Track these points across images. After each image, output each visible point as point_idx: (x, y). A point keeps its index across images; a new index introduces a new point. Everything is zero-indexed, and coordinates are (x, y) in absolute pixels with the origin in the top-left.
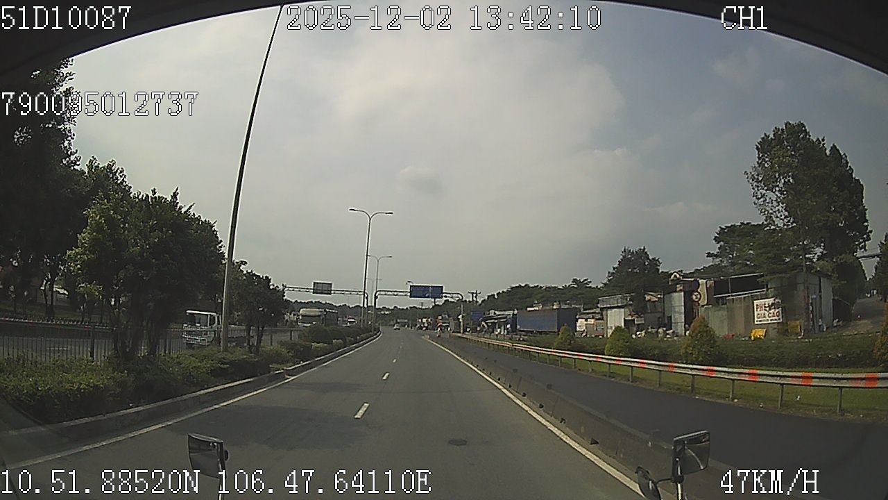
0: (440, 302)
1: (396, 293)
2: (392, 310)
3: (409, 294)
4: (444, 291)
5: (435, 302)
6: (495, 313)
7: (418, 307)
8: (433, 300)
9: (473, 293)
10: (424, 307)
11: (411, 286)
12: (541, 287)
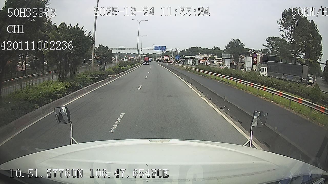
0: (165, 52)
1: (149, 49)
2: (147, 54)
3: (153, 49)
4: (166, 48)
5: (163, 52)
6: (184, 57)
7: (156, 53)
8: (162, 51)
9: (177, 49)
10: (159, 54)
11: (154, 46)
12: (202, 48)
